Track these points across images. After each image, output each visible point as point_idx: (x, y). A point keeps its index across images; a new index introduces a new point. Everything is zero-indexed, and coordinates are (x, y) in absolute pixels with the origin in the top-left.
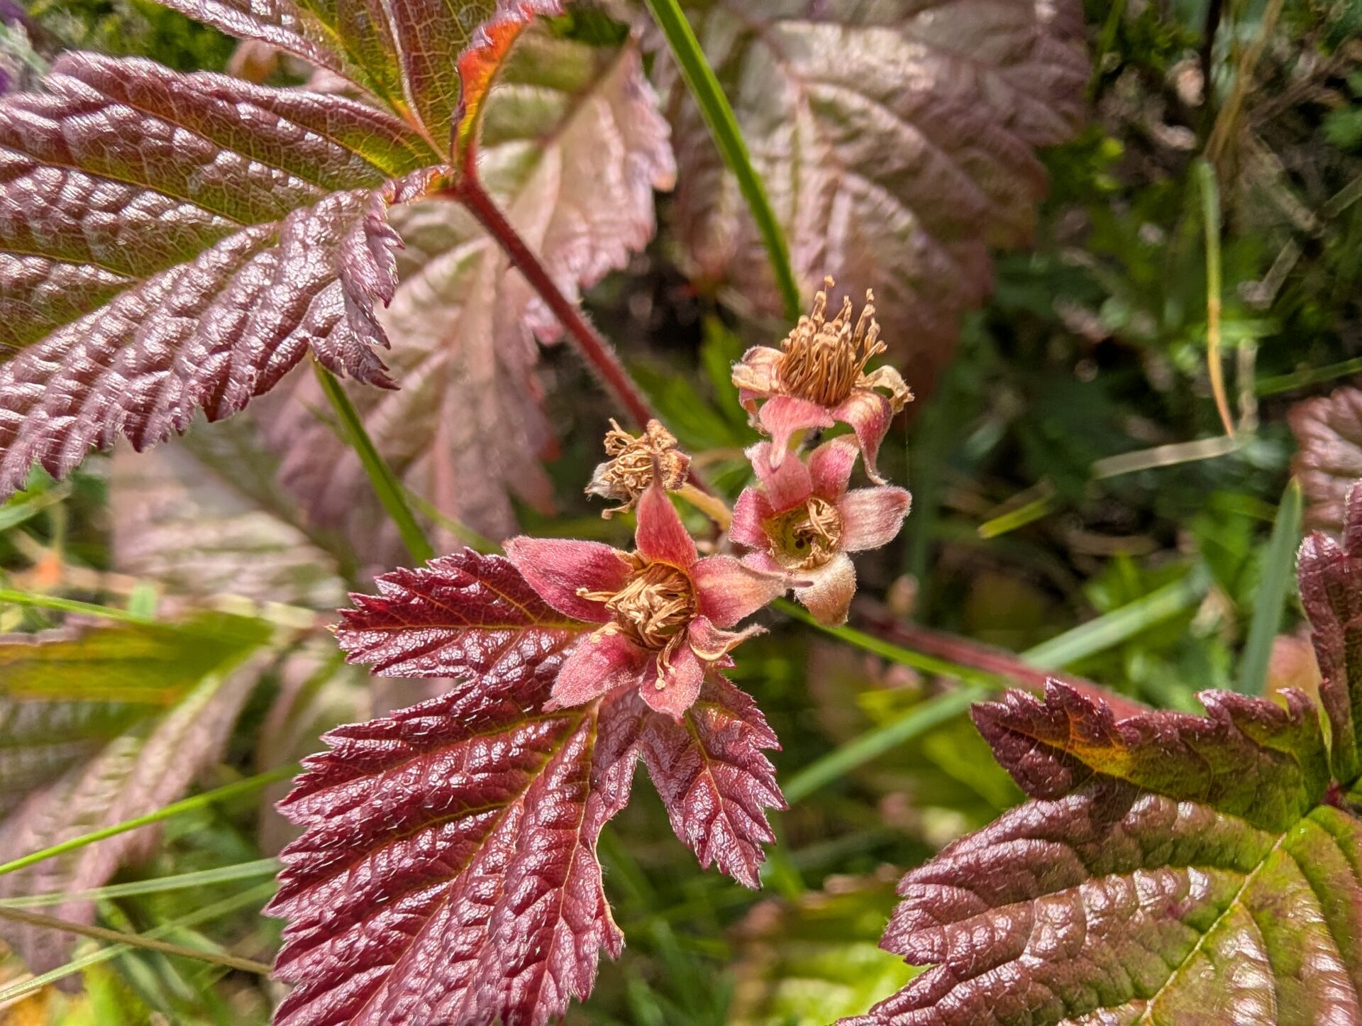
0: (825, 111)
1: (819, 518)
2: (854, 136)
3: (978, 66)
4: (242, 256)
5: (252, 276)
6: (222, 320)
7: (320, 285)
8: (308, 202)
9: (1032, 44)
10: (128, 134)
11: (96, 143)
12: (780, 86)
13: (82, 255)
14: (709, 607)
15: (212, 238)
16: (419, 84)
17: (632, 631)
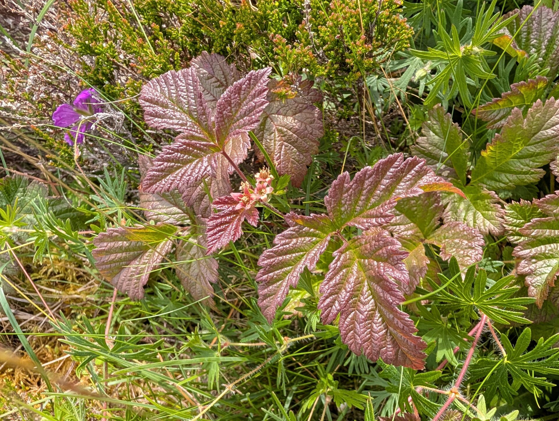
0: (280, 131)
1: (263, 191)
2: (285, 136)
3: (306, 124)
4: (198, 163)
5: (199, 165)
6: (197, 171)
7: (208, 166)
8: (205, 156)
9: (314, 120)
10: (185, 148)
11: (182, 150)
12: (273, 127)
13: (179, 163)
14: (252, 199)
15: (194, 160)
16: (218, 141)
17: (243, 201)
